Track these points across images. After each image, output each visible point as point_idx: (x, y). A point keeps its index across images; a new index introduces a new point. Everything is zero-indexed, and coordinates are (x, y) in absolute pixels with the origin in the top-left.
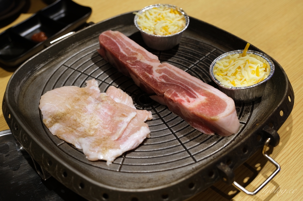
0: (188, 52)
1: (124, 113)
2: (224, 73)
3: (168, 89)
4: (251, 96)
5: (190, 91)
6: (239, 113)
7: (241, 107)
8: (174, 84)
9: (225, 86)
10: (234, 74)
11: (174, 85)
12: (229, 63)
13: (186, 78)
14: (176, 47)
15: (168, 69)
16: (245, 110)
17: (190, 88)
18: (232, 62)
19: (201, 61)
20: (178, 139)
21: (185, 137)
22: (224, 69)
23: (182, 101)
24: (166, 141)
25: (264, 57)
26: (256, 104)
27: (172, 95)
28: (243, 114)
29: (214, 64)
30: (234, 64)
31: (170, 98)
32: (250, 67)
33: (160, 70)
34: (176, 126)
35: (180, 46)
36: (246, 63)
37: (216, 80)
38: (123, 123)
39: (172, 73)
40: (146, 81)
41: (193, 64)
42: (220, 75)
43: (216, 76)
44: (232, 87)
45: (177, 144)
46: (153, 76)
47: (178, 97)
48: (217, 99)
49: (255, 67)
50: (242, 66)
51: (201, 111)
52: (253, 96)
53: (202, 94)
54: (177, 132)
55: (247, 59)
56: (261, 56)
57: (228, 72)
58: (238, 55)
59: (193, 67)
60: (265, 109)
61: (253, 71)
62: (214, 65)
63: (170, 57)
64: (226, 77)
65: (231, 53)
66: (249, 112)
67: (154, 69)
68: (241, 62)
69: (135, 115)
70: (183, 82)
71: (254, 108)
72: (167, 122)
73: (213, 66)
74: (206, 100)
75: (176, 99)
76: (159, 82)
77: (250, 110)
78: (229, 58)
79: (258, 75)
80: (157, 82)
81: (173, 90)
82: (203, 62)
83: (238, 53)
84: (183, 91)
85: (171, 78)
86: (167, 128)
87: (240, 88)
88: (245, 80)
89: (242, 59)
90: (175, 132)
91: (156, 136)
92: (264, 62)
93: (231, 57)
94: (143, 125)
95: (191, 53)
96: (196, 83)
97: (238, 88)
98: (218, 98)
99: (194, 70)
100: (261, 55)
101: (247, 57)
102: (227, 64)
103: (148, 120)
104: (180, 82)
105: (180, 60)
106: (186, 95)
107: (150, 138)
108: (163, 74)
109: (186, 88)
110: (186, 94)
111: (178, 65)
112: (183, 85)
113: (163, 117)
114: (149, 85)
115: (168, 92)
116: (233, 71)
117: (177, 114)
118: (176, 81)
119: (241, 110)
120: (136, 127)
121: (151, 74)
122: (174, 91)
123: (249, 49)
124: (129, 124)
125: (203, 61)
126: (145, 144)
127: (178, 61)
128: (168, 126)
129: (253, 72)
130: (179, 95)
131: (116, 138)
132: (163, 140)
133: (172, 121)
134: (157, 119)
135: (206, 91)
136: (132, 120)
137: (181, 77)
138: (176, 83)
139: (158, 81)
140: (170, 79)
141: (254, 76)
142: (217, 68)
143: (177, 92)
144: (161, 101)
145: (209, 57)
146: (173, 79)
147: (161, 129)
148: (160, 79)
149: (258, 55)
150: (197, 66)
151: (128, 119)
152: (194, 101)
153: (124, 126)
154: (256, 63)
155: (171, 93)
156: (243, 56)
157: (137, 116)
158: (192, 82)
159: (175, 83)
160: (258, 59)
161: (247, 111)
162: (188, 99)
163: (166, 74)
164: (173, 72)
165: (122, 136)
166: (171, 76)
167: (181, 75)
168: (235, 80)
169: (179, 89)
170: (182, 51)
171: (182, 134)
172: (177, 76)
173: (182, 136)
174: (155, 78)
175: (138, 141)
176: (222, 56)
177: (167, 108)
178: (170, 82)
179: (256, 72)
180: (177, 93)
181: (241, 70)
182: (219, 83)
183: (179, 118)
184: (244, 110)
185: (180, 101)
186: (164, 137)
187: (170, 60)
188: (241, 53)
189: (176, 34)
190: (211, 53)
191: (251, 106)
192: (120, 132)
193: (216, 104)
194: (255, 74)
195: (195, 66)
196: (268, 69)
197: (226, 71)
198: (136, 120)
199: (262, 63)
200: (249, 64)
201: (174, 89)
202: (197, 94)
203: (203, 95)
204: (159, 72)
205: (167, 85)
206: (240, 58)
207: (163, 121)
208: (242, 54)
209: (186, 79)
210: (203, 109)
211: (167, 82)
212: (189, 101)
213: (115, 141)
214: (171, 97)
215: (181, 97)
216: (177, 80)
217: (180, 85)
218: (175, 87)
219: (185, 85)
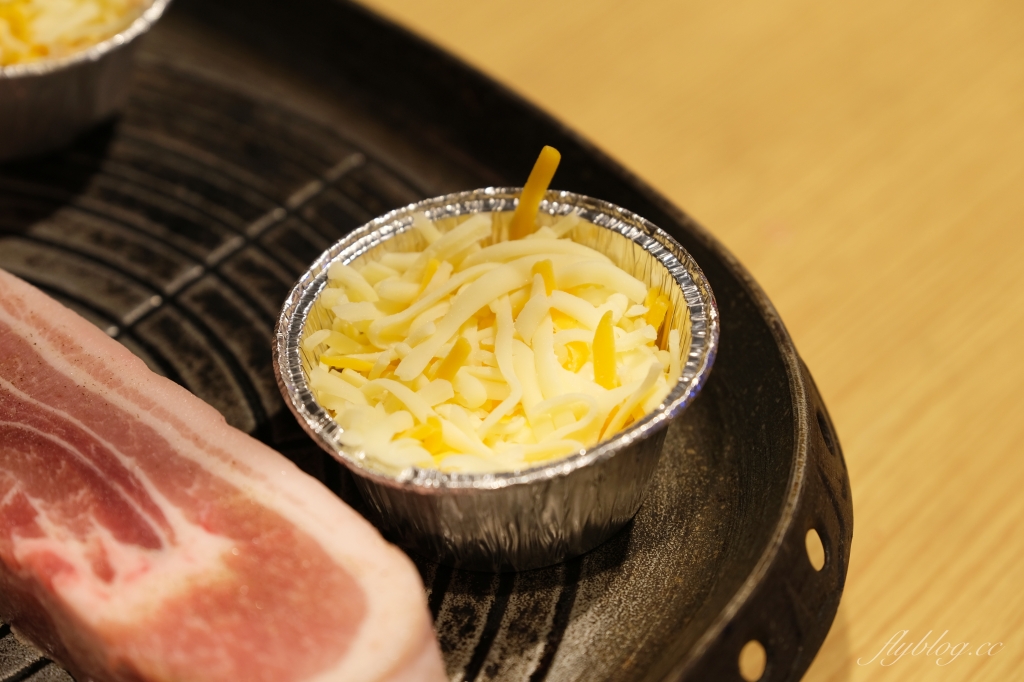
0: (173, 177)
2: (376, 356)
4: (554, 523)
5: (130, 488)
6: (471, 647)
7: (490, 599)
8: (20, 432)
9: (368, 458)
10: (447, 367)
11: (21, 439)
12: (423, 278)
13: (111, 386)
14: (97, 137)
16: (512, 626)
17: (127, 462)
18: (442, 277)
19: (255, 242)
22: (381, 321)
23: (56, 572)
25: (655, 247)
26: (590, 575)
28: (494, 654)
29: (316, 286)
30: (454, 292)
32: (555, 313)
35: (128, 129)
36: (528, 288)
37: (313, 409)
39: (21, 342)
41: (197, 260)
42: (348, 372)
43: (320, 381)
44: (416, 473)
47: (38, 532)
48: (305, 564)
49: (590, 313)
50: (503, 309)
51: (180, 657)
52: (567, 522)
53: (203, 515)
55: (541, 258)
56: (639, 242)
57: (404, 347)
58: (480, 222)
59: (197, 289)
60: (650, 620)
61: (578, 345)
62: (310, 296)
63: (47, 209)
64: (387, 384)
65: (436, 205)
66: (534, 640)
68: (495, 280)
70: (87, 417)
71: (574, 612)
73: (305, 304)
74: (231, 562)
75: (23, 548)
77: (549, 621)
78: (421, 245)
79: (605, 376)
81: (10, 475)
82: (266, 251)
83: (487, 208)
84: (75, 489)
87: (472, 478)
88: (519, 410)
89: (508, 259)
92: (656, 279)
93: (435, 235)
95: (193, 184)
96: (179, 425)
97: (460, 478)
98: (315, 550)
99: (197, 308)
100: (635, 233)
101: (545, 242)
102: (408, 288)
104: (65, 415)
105: (110, 230)
106: (92, 519)
109: (102, 467)
110: (97, 512)
111: (91, 267)
112: (82, 441)
116: (440, 344)
118: (38, 411)
119: (484, 620)
122: (13, 490)
123: (557, 184)
125: (269, 239)
127: (98, 238)
129: (574, 354)
130: (44, 520)
135: (236, 491)
137: (79, 376)
138: (40, 425)
141: (580, 384)
142: (329, 318)
143: (38, 495)
145: (310, 213)
146: (24, 396)
149: (618, 231)
150: (225, 280)
152: (145, 569)
154: (599, 287)
156: (517, 232)
158: (147, 418)
159: (29, 427)
160: (615, 260)
161: (524, 630)
162: (103, 552)
164: (31, 341)
167: (78, 362)
168: (448, 409)
169: (53, 473)
170: (139, 165)
172: (52, 372)
176: (371, 230)
179: (591, 356)
180: (36, 503)
181: (495, 334)
182: (327, 437)
183: (57, 671)
184: (505, 622)
185: (48, 565)
187: (43, 230)
188: (505, 209)
189: (77, 55)
190: (329, 186)
191: (557, 591)
193: (294, 597)
194: (589, 366)
195: (211, 282)
196: (674, 338)
197: (397, 335)
199: (638, 288)
200: (549, 293)
201: (15, 467)
202: (173, 513)
203: (209, 527)
206: (495, 248)
208: (510, 215)
209: (113, 397)
210: (197, 639)
212: (106, 573)
215: (58, 537)
216: (46, 401)
217: (62, 437)
218: (28, 457)
219: (96, 442)
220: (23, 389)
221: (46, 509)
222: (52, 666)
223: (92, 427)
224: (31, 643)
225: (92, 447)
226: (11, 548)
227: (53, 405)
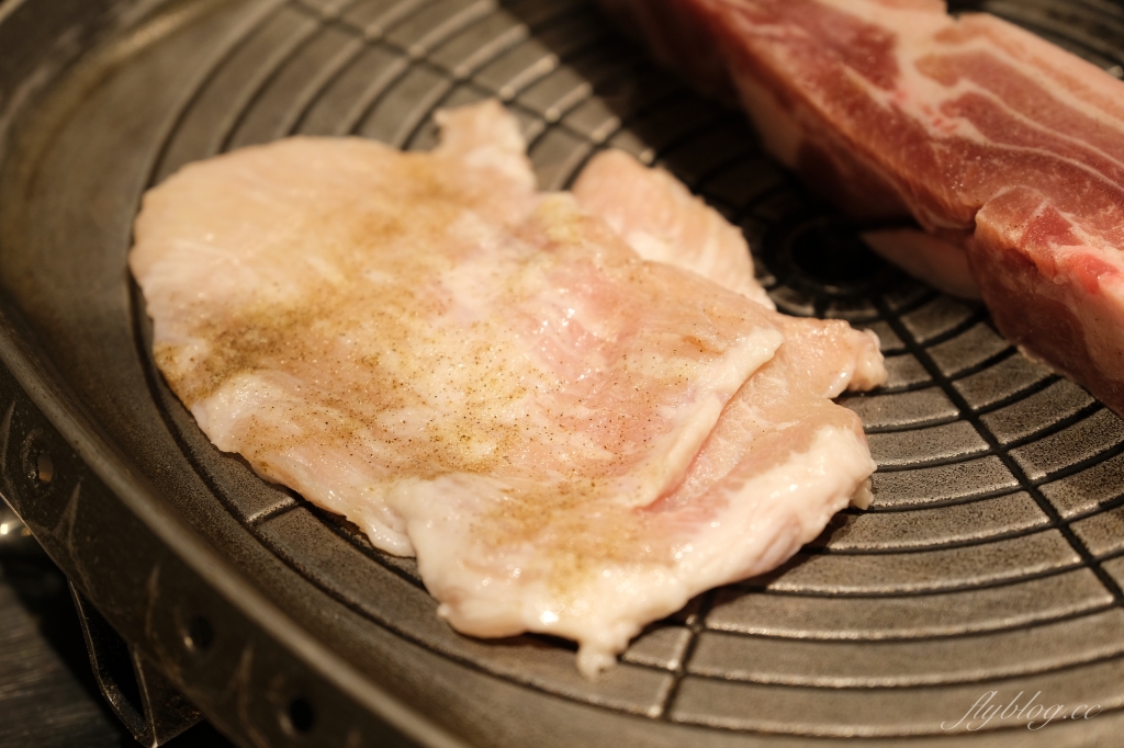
1: (701, 334)
3: (1003, 190)
8: (1040, 157)
11: (1042, 163)
15: (1003, 57)
20: (1064, 527)
21: (1107, 518)
23: (1100, 273)
24: (980, 535)
27: (1031, 229)
31: (1014, 250)
33: (945, 62)
34: (1046, 442)
38: (692, 399)
40: (847, 125)
45: (1058, 558)
46: (901, 95)
47: (1074, 241)
54: (1051, 478)
67: (906, 56)
69: (776, 345)
70: (1105, 145)
72: (986, 410)
75: (1061, 253)
76: (946, 142)
80: (930, 139)
81: (1037, 193)
84: (1105, 206)
85: (1019, 116)
86: (986, 447)
90: (1043, 481)
91: (911, 497)
94: (826, 420)
103: (856, 387)
104: (1082, 143)
107: (871, 510)
108: (966, 86)
112: (1104, 167)
113: (957, 377)
114: (871, 156)
115: (1000, 206)
117: (1051, 359)
118: (1055, 140)
120: (784, 426)
121: (888, 86)
122: (1043, 205)
124: (730, 402)
126: (837, 546)
128: (989, 437)
130: (1077, 230)
131: (649, 494)
132: (961, 525)
133: (1018, 406)
134: (912, 388)
136: (751, 383)
137: (1091, 111)
138: (1060, 151)
139: (933, 131)
140: (1012, 123)
143: (1067, 210)
144: (948, 266)
146: (1039, 127)
147: (946, 455)
148: (948, 122)
151: (727, 373)
153: (703, 415)
155: (1024, 214)
157: (782, 357)
159: (1047, 153)
163: (985, 85)
165: (683, 481)
166: (1020, 106)
169: (1080, 192)
171: (1088, 494)
172: (1062, 107)
173: (1092, 505)
174: (912, 109)
175: (794, 522)
177: (979, 314)
178: (1016, 141)
180: (1067, 216)
183: (1068, 387)
185: (1090, 268)
186: (964, 509)
192: (672, 456)
198: (775, 381)
201: (1041, 187)
204: (944, 72)
205: (996, 161)
207: (956, 399)
211: (994, 138)
213: (636, 510)
214: (1024, 240)
215: (1094, 244)
216: (1062, 131)
217: (1084, 162)
218: (1052, 178)
219: (1117, 167)
220: (1036, 120)
221: (1077, 221)
222: (1064, 381)
223: (1111, 154)
224: (1042, 360)
225: (1114, 171)
226: (1050, 254)
227: (1069, 134)
